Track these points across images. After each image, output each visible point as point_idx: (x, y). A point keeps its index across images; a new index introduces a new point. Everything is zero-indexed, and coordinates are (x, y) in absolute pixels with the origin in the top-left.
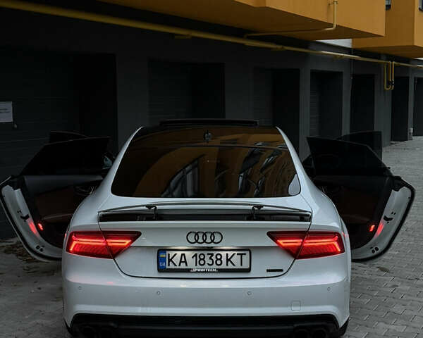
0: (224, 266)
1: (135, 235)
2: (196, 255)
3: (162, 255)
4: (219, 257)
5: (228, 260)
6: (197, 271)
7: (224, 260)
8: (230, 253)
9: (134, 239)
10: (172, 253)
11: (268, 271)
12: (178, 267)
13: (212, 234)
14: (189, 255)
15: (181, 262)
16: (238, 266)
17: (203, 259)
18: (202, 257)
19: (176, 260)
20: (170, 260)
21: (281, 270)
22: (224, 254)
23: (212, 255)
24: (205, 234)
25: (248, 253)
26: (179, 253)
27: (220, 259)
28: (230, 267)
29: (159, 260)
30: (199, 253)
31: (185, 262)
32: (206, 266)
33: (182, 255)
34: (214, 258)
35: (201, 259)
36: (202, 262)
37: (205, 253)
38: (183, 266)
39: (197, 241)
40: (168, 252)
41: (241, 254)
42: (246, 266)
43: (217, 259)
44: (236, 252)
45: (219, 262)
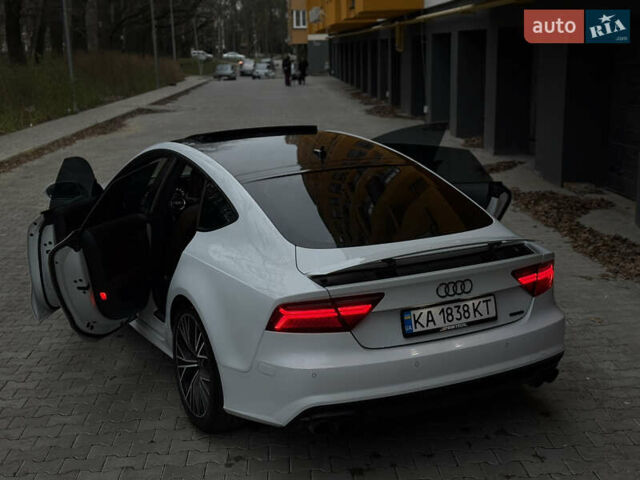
0: (472, 319)
1: (375, 298)
2: (443, 310)
3: (406, 317)
4: (466, 308)
5: (475, 310)
6: (447, 330)
7: (471, 310)
8: (476, 302)
9: (375, 304)
10: (417, 313)
11: (512, 315)
12: (426, 329)
13: (463, 283)
14: (435, 311)
15: (428, 321)
16: (485, 316)
17: (451, 314)
18: (449, 311)
19: (423, 320)
20: (416, 322)
21: (522, 312)
22: (470, 303)
23: (459, 307)
24: (455, 284)
25: (492, 298)
26: (425, 311)
27: (468, 311)
28: (478, 317)
29: (404, 323)
30: (445, 307)
31: (433, 320)
32: (455, 321)
33: (429, 312)
34: (461, 310)
35: (448, 315)
36: (450, 318)
37: (452, 306)
38: (431, 326)
39: (447, 294)
40: (412, 312)
41: (487, 301)
42: (492, 314)
43: (465, 311)
44: (481, 300)
45: (467, 315)
